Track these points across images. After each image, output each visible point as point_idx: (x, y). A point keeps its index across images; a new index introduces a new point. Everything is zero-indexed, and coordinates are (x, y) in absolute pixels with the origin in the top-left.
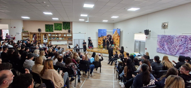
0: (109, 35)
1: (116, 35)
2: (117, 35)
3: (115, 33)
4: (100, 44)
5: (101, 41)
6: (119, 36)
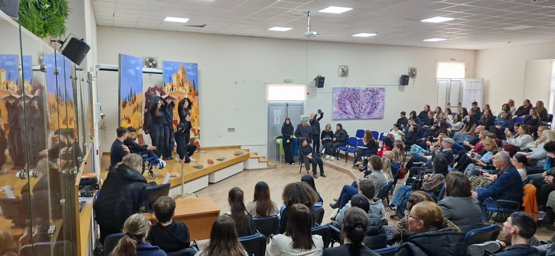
1: (180, 89)
2: (187, 87)
3: (178, 77)
6: (197, 94)
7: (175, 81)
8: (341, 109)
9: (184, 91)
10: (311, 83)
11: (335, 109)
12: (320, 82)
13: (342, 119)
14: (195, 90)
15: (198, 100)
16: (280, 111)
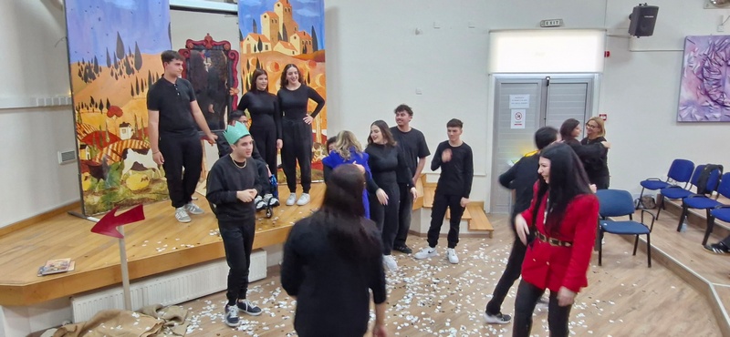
0: (208, 40)
1: (280, 47)
3: (274, 21)
4: (108, 151)
5: (114, 111)
6: (321, 58)
7: (265, 28)
8: (707, 94)
9: (288, 52)
10: (619, 27)
11: (687, 95)
12: (643, 21)
13: (706, 121)
14: (315, 48)
15: (322, 70)
16: (527, 97)
